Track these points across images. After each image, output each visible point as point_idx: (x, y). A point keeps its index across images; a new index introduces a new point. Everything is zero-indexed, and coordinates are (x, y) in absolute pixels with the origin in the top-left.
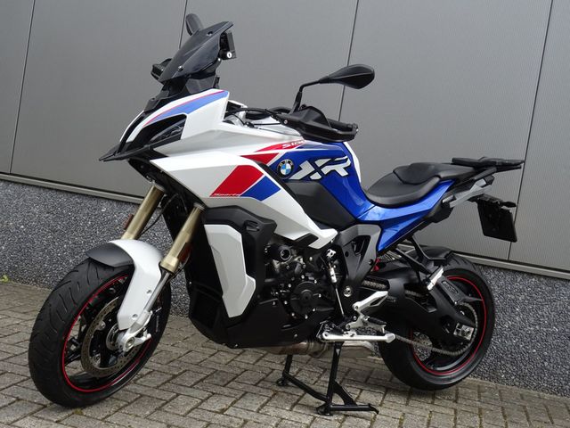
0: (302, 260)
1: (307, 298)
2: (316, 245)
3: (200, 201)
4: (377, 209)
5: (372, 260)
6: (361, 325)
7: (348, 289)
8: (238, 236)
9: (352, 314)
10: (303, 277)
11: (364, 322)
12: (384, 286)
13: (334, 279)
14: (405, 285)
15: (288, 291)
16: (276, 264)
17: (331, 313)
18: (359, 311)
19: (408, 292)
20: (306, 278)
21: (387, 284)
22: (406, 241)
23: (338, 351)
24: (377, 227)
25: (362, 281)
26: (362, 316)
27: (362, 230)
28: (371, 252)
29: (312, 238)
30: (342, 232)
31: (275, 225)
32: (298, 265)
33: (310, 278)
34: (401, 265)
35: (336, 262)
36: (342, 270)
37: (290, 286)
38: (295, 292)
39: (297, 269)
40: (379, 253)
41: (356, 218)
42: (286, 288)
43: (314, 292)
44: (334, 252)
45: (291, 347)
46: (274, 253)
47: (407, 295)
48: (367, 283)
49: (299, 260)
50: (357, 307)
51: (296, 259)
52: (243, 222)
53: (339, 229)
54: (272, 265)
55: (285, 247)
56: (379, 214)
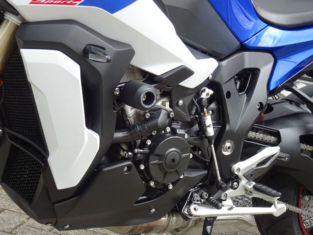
0: (168, 104)
1: (173, 160)
2: (190, 83)
3: (14, 11)
4: (271, 30)
5: (261, 104)
6: (243, 193)
7: (228, 144)
8: (74, 69)
9: (231, 179)
10: (168, 129)
11: (246, 190)
12: (273, 139)
13: (211, 131)
14: (301, 137)
15: (146, 150)
16: (130, 111)
17: (204, 179)
18: (240, 174)
19: (303, 146)
20: (174, 132)
21: (277, 135)
22: (305, 76)
23: (209, 228)
24: (269, 56)
25: (248, 132)
26: (244, 182)
27: (249, 60)
28: (260, 92)
29: (185, 73)
30: (224, 63)
31: (131, 53)
32: (163, 112)
33: (179, 131)
34: (294, 109)
35: (213, 106)
36: (221, 118)
37: (149, 142)
38: (157, 151)
39: (162, 119)
40: (271, 93)
41: (241, 43)
42: (143, 145)
43: (183, 151)
44: (211, 92)
45: (145, 225)
46: (128, 95)
47: (302, 151)
48: (252, 134)
49: (164, 104)
50: (239, 170)
51: (159, 104)
52: (83, 48)
53: (220, 59)
54: (123, 111)
55: (147, 88)
56: (275, 38)
